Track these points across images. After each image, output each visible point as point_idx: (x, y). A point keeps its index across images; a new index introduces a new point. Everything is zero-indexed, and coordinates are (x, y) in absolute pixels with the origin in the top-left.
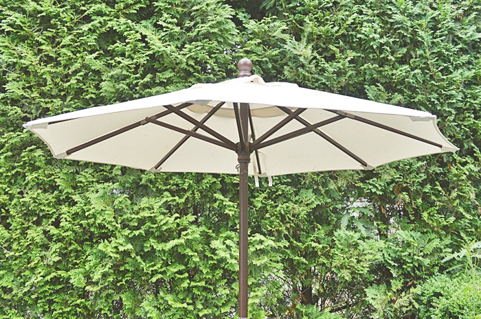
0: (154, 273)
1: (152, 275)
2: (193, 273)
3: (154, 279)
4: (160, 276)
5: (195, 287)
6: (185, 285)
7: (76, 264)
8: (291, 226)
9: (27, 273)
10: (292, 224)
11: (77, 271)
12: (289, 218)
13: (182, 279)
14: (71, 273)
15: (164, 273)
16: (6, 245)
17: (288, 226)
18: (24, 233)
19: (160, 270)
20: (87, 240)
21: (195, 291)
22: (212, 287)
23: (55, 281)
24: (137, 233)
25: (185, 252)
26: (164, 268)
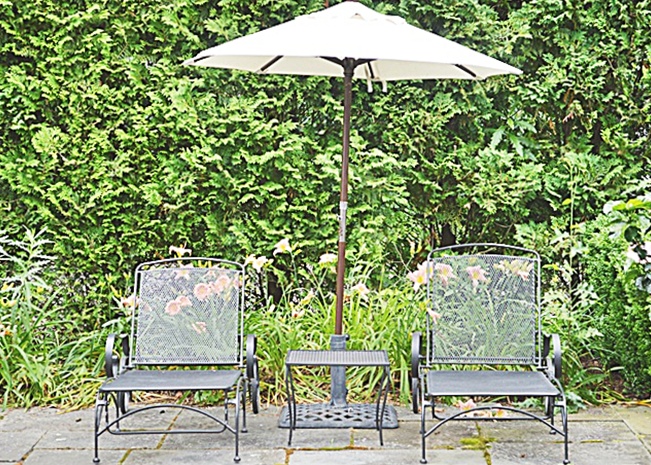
0: (245, 192)
1: (242, 195)
2: (293, 194)
3: (244, 199)
4: (251, 196)
5: (294, 212)
6: (282, 207)
7: (149, 177)
8: (421, 141)
9: (89, 186)
10: (423, 139)
11: (150, 185)
12: (419, 131)
13: (279, 200)
14: (144, 187)
15: (256, 192)
16: (63, 151)
17: (417, 140)
18: (85, 137)
19: (251, 189)
20: (162, 148)
21: (294, 216)
22: (315, 214)
23: (123, 197)
24: (225, 141)
25: (284, 168)
26: (257, 188)
